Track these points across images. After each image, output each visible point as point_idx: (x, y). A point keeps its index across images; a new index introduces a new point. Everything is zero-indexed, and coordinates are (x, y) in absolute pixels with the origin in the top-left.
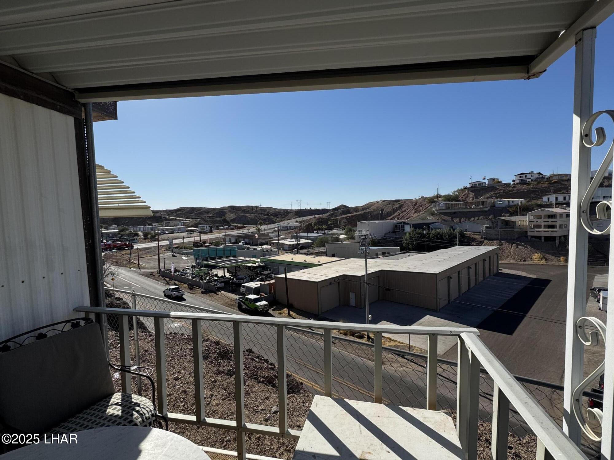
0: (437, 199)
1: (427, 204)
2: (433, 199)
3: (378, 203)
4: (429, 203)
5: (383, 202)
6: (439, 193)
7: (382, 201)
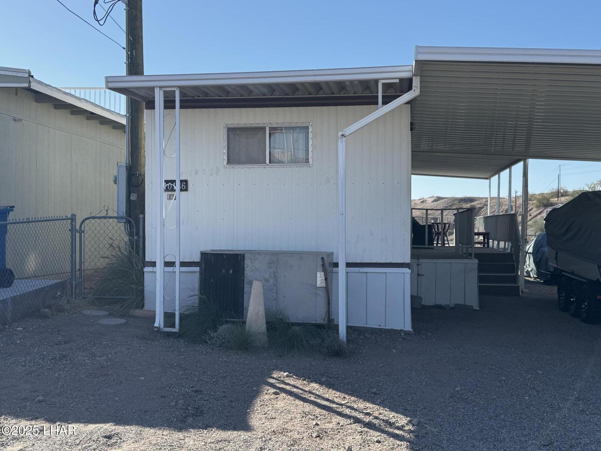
0: (556, 199)
1: (535, 209)
2: (548, 200)
3: (422, 202)
4: (538, 207)
5: (435, 201)
6: (562, 186)
7: (433, 199)
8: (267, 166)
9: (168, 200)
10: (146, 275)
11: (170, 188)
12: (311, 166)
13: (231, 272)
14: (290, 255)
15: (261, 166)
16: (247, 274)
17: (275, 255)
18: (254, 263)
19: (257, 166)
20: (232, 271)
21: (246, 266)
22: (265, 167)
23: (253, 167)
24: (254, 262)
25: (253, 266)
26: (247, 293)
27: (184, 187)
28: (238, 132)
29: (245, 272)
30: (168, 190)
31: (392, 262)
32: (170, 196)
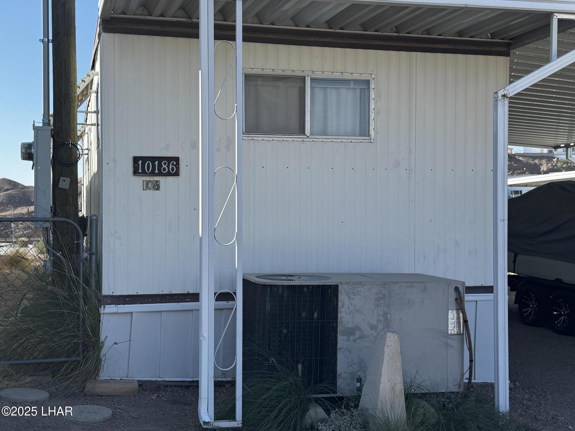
8: (307, 140)
9: (143, 190)
10: (104, 319)
11: (148, 170)
12: (372, 141)
13: (316, 315)
14: (409, 284)
15: (298, 138)
16: (342, 318)
17: (386, 286)
18: (353, 299)
19: (292, 139)
20: (318, 314)
21: (340, 304)
22: (304, 140)
23: (285, 139)
24: (353, 297)
25: (351, 304)
26: (342, 350)
27: (173, 169)
28: (260, 83)
29: (339, 314)
30: (146, 173)
31: (484, 285)
32: (147, 184)
